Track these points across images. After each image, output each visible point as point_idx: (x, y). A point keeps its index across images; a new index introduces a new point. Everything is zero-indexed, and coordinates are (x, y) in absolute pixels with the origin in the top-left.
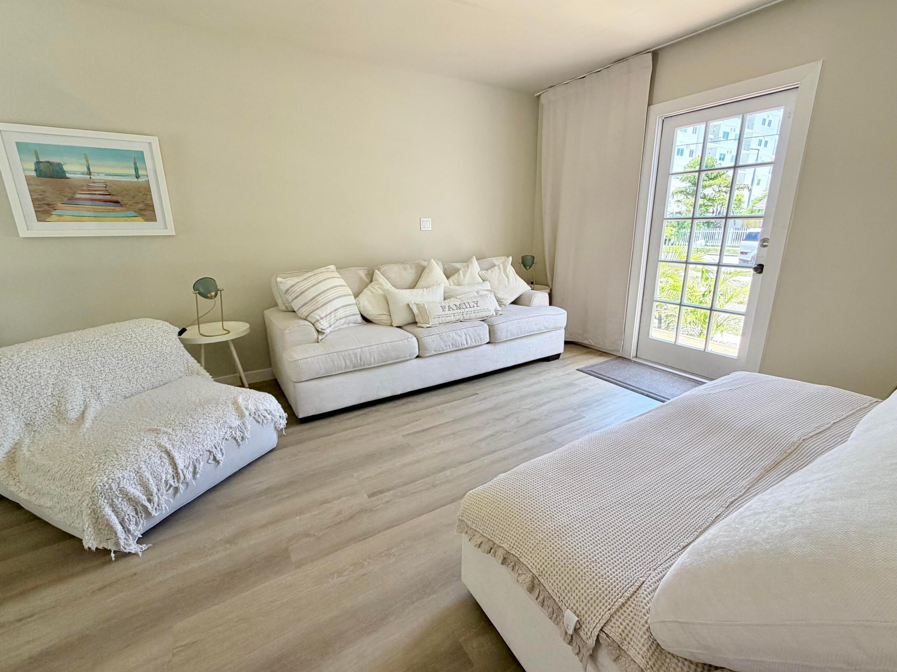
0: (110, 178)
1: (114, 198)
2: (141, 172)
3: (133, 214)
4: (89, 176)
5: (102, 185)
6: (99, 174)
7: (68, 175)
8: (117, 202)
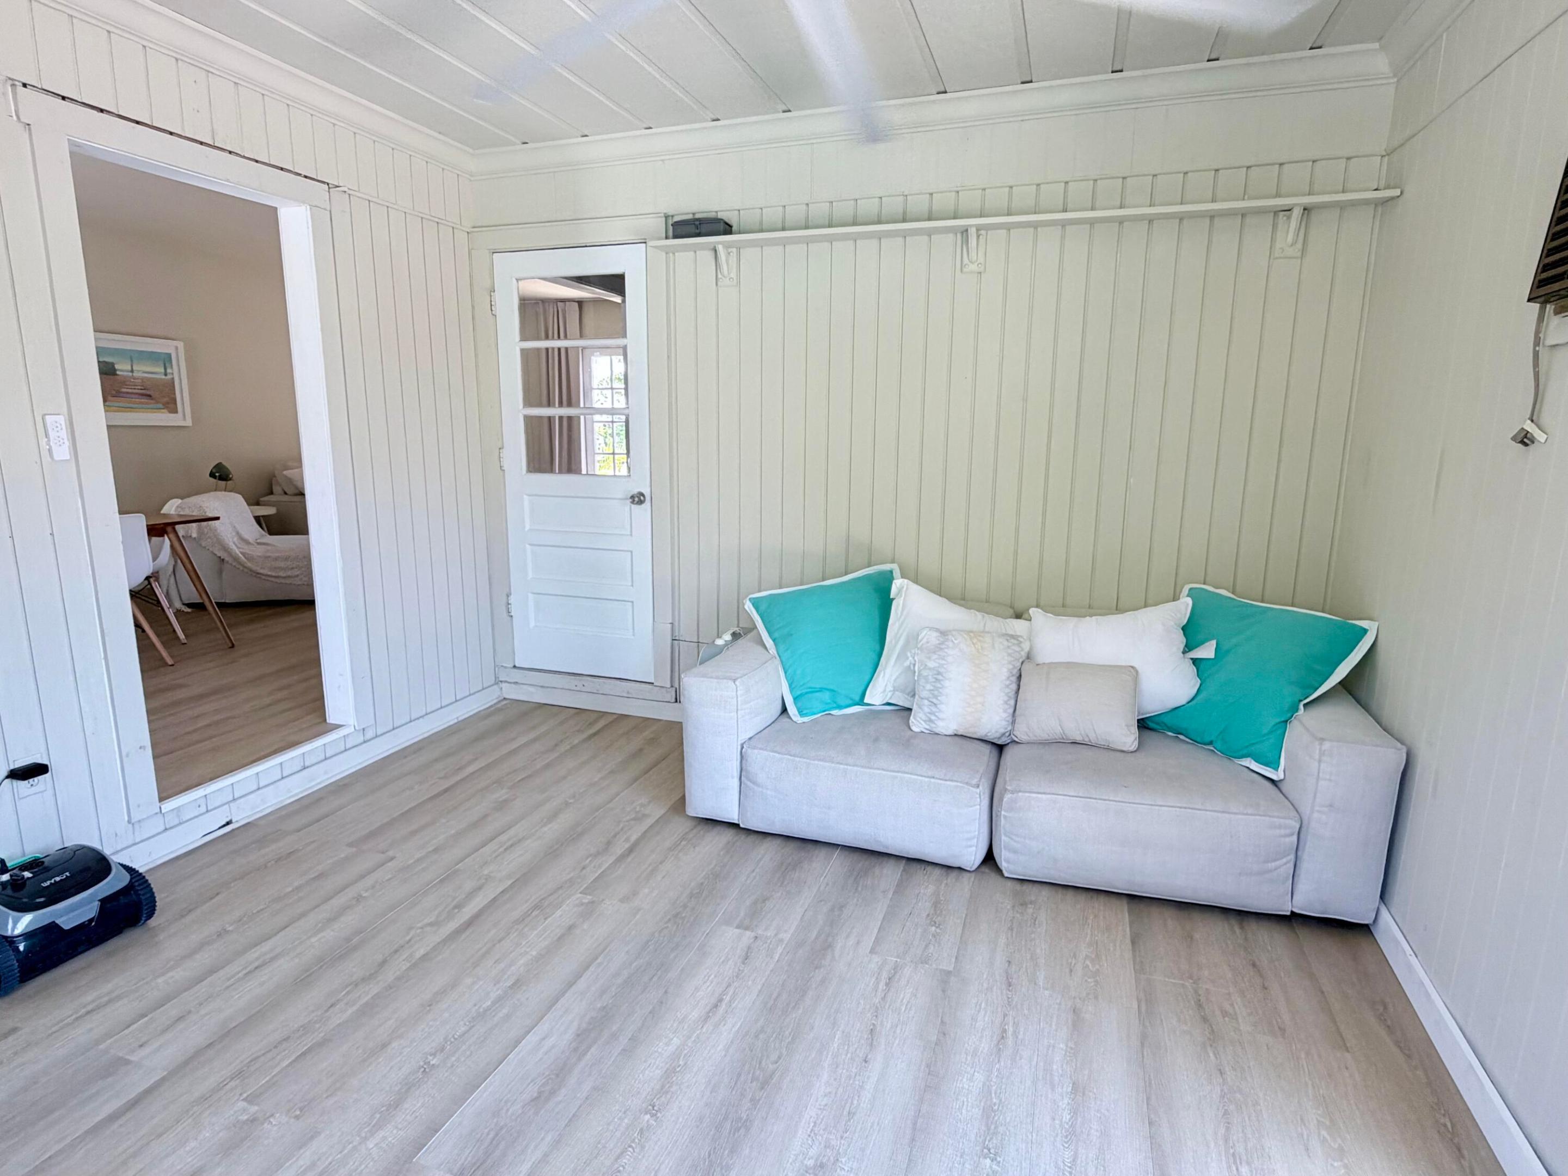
0: (146, 375)
1: (148, 393)
2: (169, 371)
3: (161, 406)
4: (131, 374)
5: (140, 381)
6: (138, 371)
7: (118, 373)
8: (150, 396)
